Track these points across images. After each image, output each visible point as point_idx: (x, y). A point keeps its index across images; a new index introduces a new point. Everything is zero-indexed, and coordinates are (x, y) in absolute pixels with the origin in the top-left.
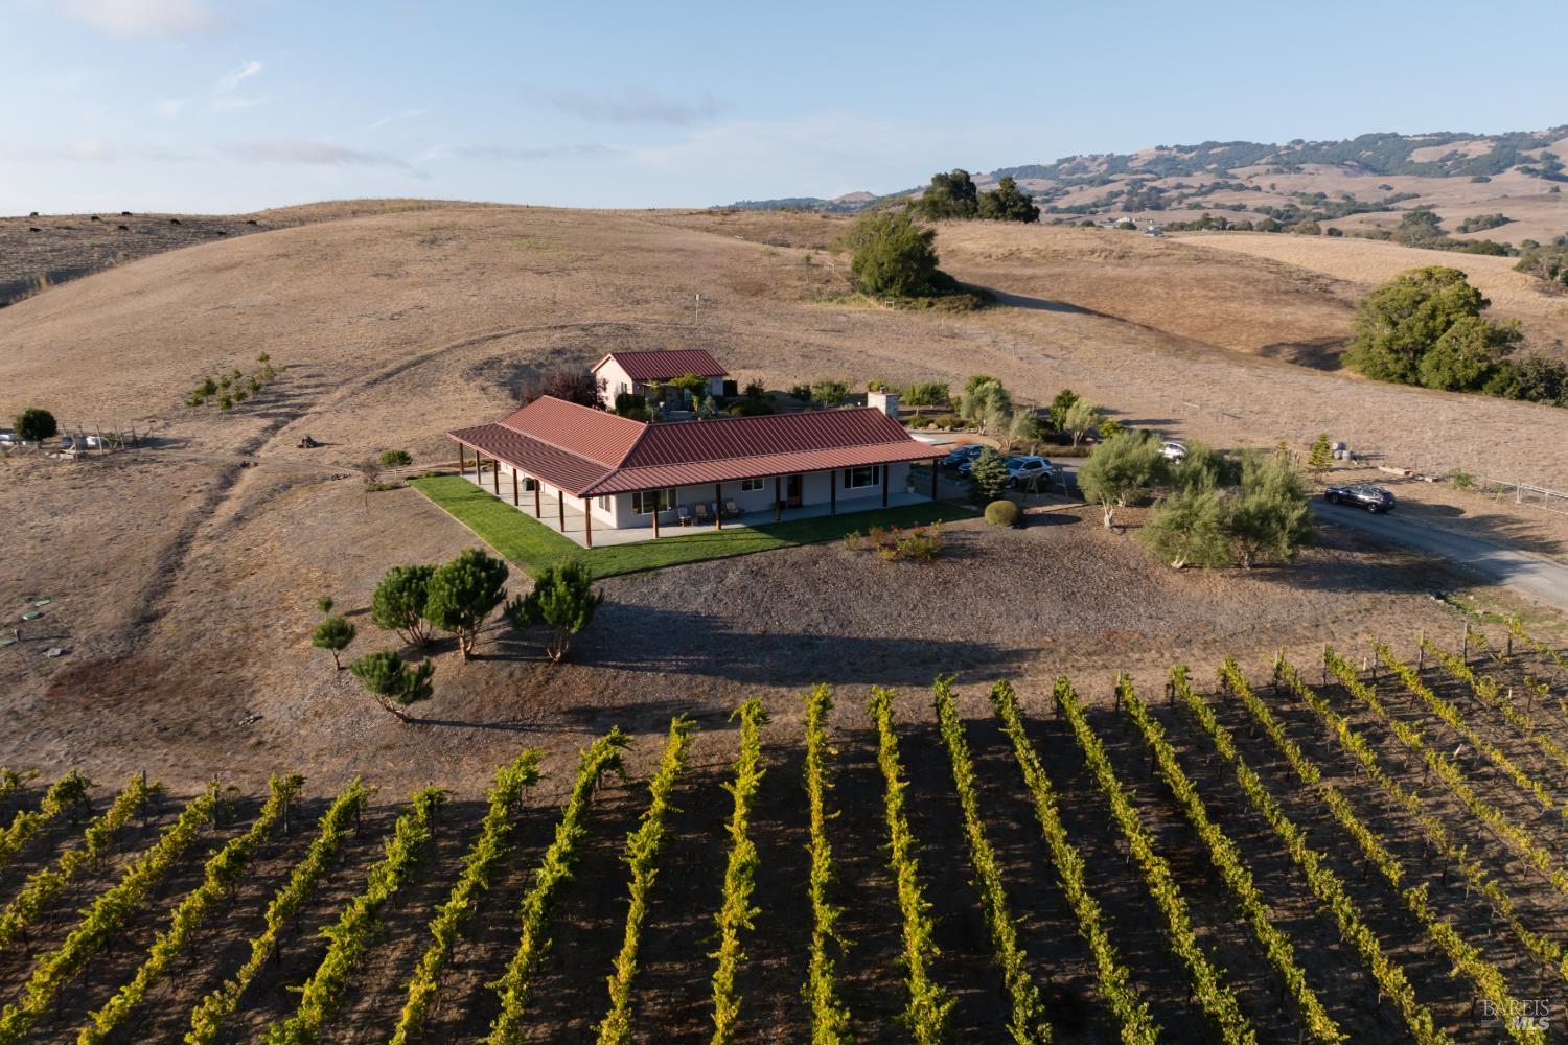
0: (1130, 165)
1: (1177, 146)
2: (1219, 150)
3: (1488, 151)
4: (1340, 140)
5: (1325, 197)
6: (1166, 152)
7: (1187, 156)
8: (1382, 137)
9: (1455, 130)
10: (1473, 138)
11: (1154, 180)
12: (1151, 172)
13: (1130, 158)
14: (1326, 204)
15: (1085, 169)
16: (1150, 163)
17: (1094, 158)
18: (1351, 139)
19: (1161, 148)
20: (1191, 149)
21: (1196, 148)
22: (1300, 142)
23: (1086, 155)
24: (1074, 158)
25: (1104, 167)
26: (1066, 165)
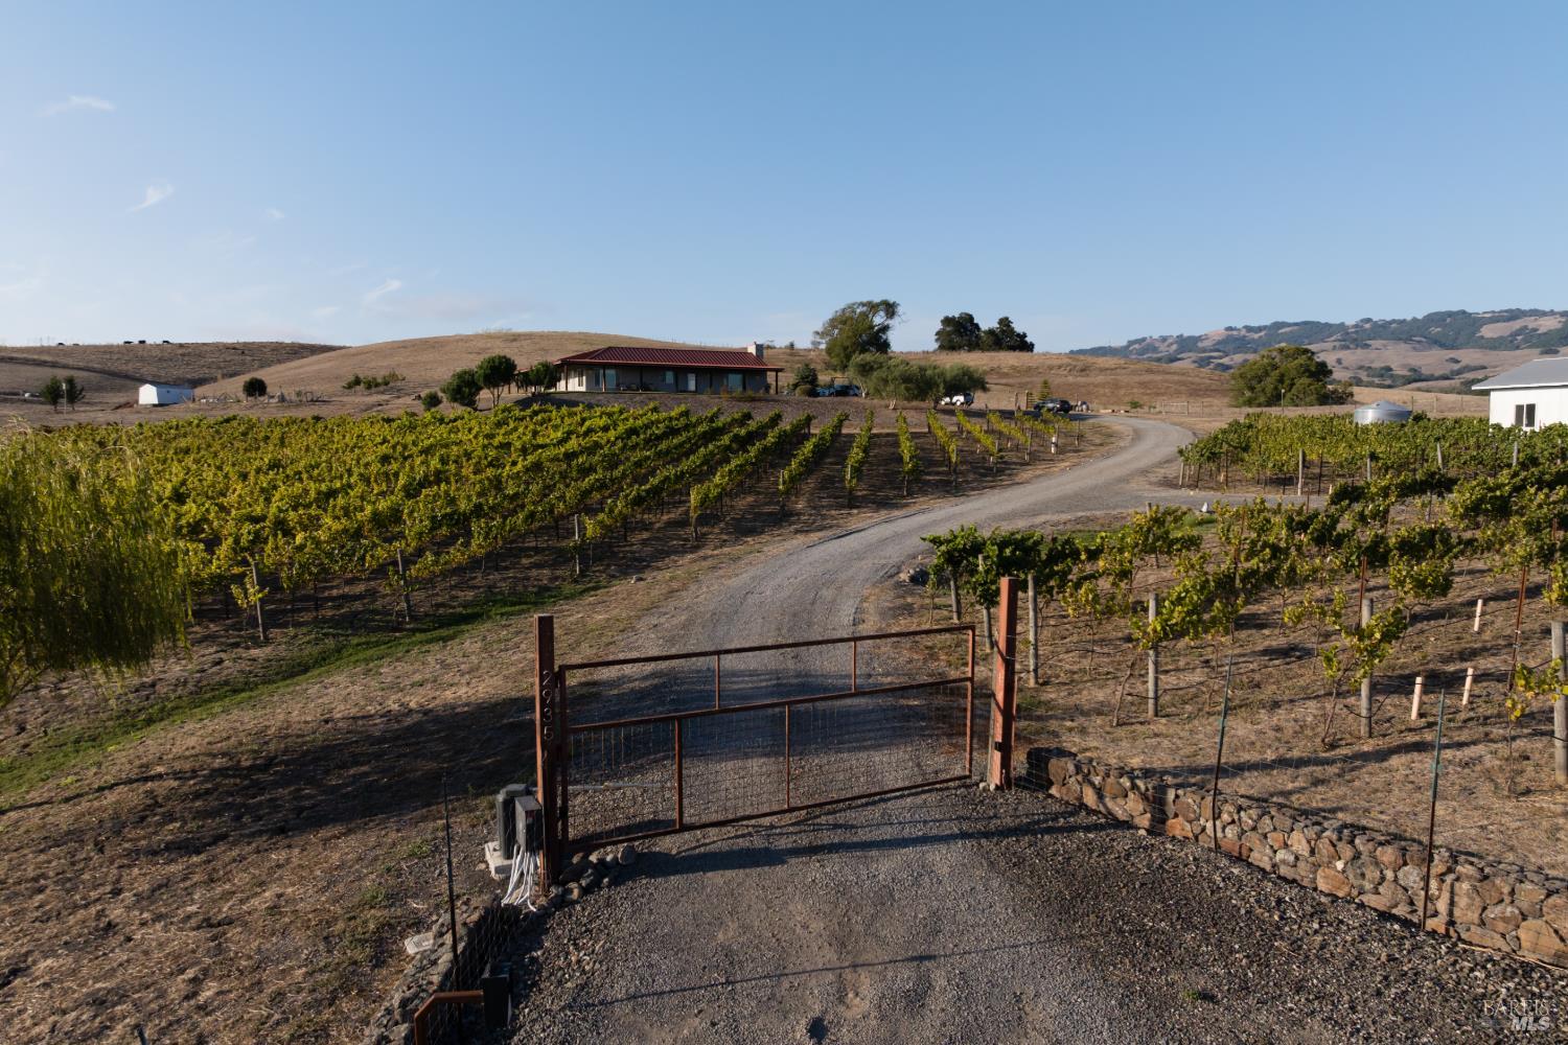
0: (1200, 345)
1: (1245, 327)
2: (1287, 329)
3: (1559, 326)
4: (1409, 318)
5: (1391, 369)
6: (1235, 333)
7: (1256, 336)
8: (1450, 314)
9: (1525, 307)
10: (1544, 314)
11: (1221, 358)
12: (1219, 351)
13: (1199, 339)
14: (1392, 376)
15: (1155, 350)
16: (1219, 343)
17: (1164, 339)
18: (1420, 317)
19: (1230, 329)
20: (1260, 329)
21: (1265, 327)
22: (1369, 320)
23: (1156, 336)
24: (1144, 339)
25: (1174, 347)
26: (1137, 346)
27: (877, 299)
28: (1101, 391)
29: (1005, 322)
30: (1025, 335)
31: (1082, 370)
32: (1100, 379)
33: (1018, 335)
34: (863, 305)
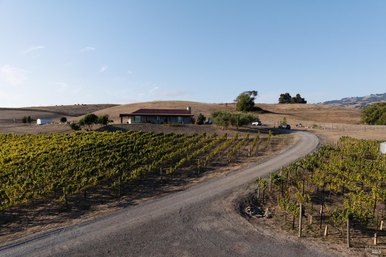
0: (363, 99)
1: (376, 94)
6: (373, 96)
7: (380, 97)
11: (369, 103)
12: (368, 101)
13: (363, 98)
15: (350, 101)
16: (369, 99)
17: (352, 98)
19: (372, 95)
20: (381, 95)
21: (382, 94)
23: (350, 97)
24: (347, 98)
25: (355, 100)
26: (344, 100)
27: (252, 91)
28: (323, 115)
29: (298, 95)
30: (304, 99)
31: (318, 109)
32: (324, 112)
33: (302, 99)
34: (248, 92)
